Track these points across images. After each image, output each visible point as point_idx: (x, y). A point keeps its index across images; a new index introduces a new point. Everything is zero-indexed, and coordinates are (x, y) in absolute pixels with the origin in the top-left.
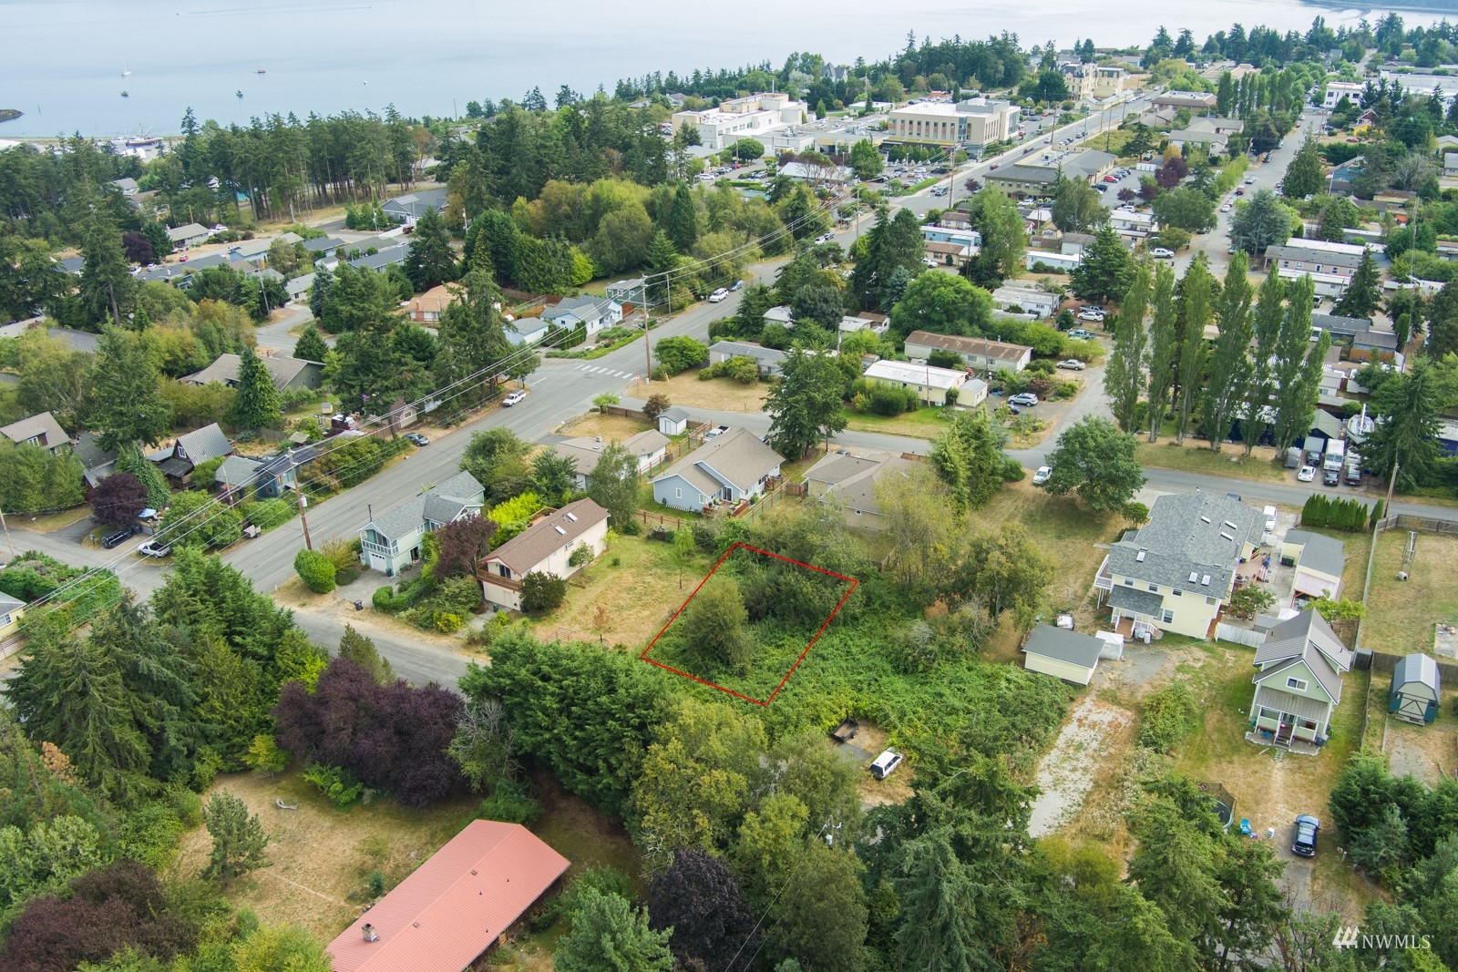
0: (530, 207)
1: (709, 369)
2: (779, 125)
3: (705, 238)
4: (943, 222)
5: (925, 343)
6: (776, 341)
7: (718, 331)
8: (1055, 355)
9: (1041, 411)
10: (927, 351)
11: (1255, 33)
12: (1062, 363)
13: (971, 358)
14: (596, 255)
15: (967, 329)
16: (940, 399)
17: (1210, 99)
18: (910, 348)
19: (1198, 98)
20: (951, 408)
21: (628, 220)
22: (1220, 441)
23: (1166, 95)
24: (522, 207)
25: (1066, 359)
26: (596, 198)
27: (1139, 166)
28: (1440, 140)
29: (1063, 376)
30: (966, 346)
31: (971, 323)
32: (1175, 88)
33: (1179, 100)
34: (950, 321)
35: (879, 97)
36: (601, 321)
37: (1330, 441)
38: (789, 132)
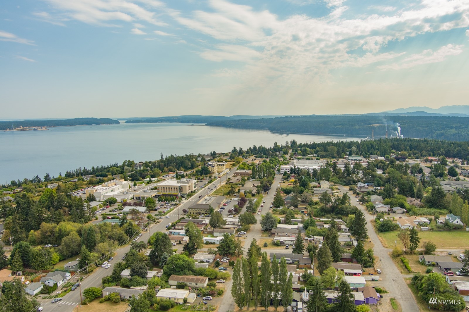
0: (36, 233)
1: (103, 298)
2: (122, 190)
3: (99, 245)
4: (177, 227)
5: (175, 280)
6: (125, 284)
7: (106, 281)
8: (216, 278)
9: (214, 302)
10: (176, 283)
11: (259, 148)
12: (218, 281)
13: (190, 283)
14: (61, 252)
15: (188, 273)
16: (182, 302)
17: (250, 172)
18: (171, 282)
19: (247, 172)
20: (185, 304)
21: (72, 240)
22: (268, 307)
23: (238, 171)
24: (33, 234)
25: (219, 279)
26: (60, 230)
27: (233, 199)
28: (311, 183)
29: (219, 286)
30: (188, 279)
31: (189, 270)
32: (240, 168)
33: (242, 173)
34: (182, 270)
35: (153, 176)
36: (63, 280)
37: (298, 302)
38: (125, 193)
